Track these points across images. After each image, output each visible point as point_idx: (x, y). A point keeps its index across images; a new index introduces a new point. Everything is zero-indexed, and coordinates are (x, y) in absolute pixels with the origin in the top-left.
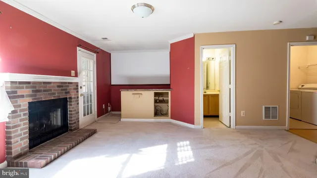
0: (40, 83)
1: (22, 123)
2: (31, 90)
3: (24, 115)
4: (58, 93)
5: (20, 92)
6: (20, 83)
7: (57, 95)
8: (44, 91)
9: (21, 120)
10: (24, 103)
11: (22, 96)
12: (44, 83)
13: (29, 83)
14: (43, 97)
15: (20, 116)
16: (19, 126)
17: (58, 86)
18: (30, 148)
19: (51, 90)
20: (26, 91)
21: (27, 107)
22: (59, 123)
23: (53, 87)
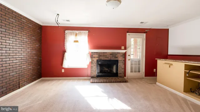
0: (101, 53)
1: (94, 66)
2: (98, 55)
3: (95, 64)
4: (110, 57)
5: (94, 56)
6: (94, 53)
7: (109, 58)
8: (103, 56)
9: (94, 65)
10: (95, 60)
11: (95, 57)
12: (103, 53)
13: (97, 53)
14: (103, 58)
15: (94, 64)
16: (93, 67)
17: (110, 54)
18: (97, 76)
19: (107, 56)
20: (96, 56)
21: (96, 61)
22: (115, 72)
23: (108, 54)
